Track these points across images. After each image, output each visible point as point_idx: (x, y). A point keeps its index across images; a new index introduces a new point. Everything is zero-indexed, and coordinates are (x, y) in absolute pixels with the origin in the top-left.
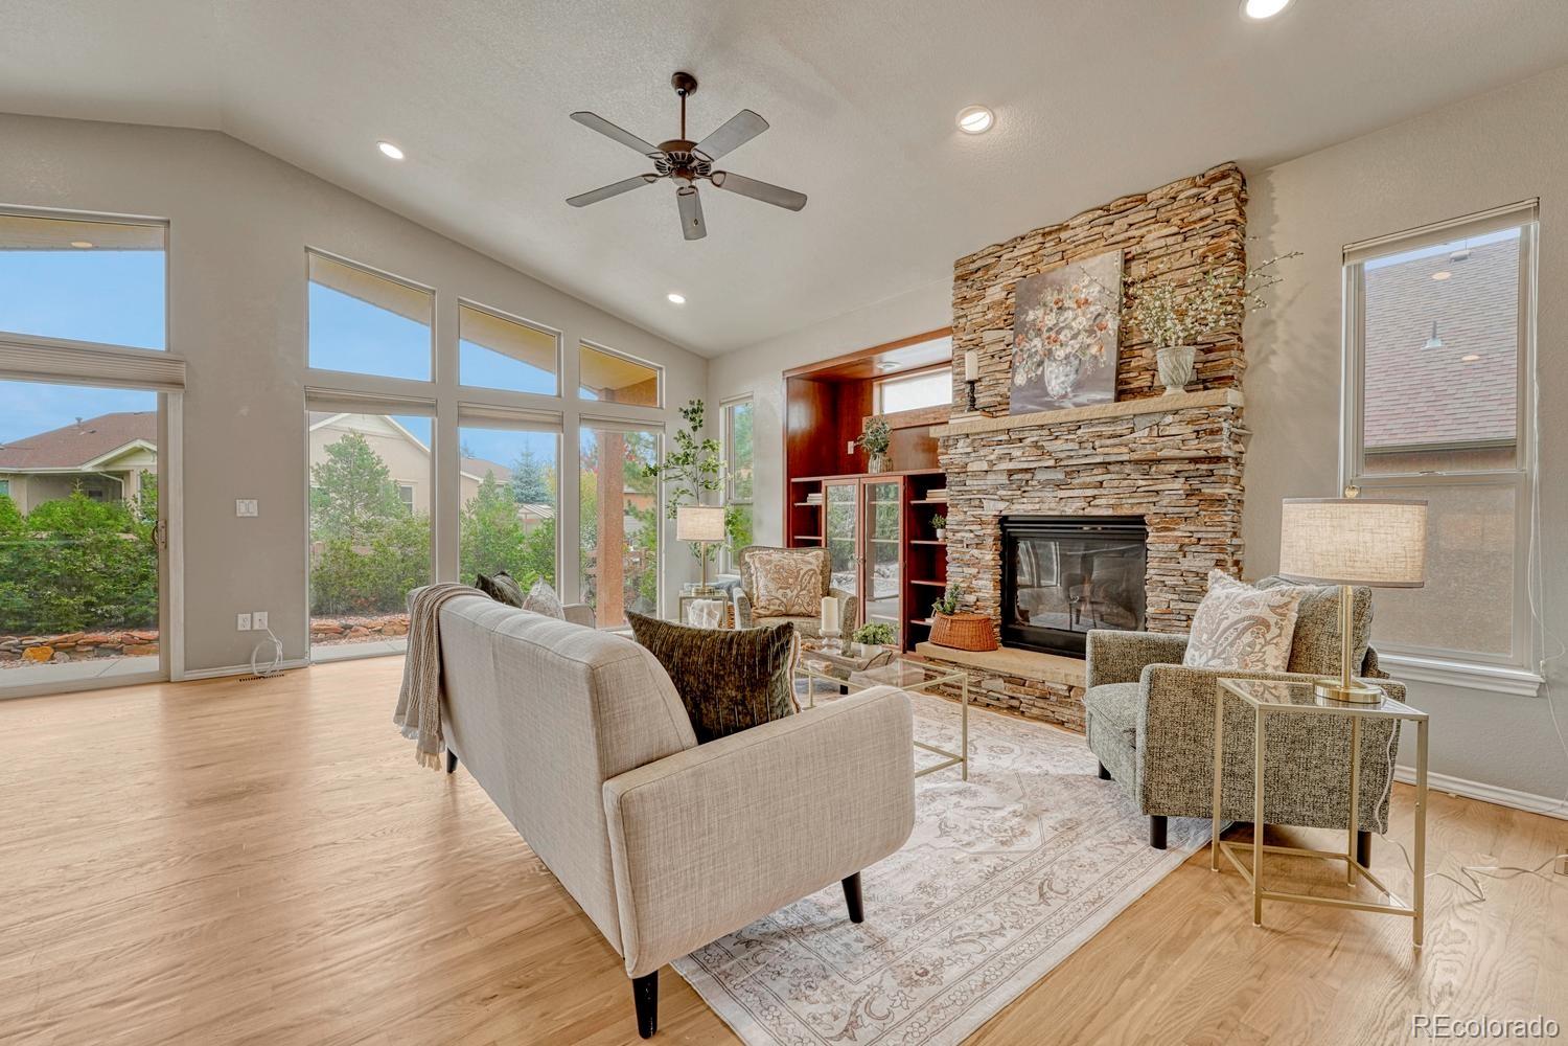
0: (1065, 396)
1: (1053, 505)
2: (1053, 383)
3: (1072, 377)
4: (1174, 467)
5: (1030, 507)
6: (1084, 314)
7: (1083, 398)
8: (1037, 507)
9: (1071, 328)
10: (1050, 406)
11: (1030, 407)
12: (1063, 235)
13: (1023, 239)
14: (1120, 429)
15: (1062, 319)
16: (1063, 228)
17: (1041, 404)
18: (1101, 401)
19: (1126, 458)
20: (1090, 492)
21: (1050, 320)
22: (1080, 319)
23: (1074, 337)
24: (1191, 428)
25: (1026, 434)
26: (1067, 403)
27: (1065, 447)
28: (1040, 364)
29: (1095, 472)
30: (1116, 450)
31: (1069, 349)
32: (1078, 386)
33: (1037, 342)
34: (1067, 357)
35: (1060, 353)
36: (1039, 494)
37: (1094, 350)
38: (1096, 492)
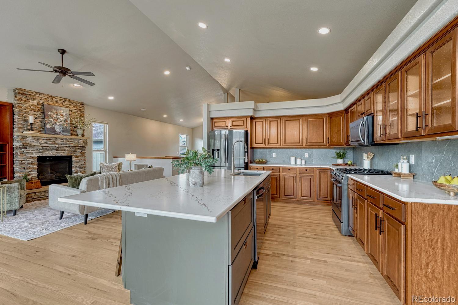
0: (60, 132)
1: (55, 154)
2: (57, 129)
3: (62, 129)
4: (78, 148)
5: (49, 154)
6: (63, 118)
7: (64, 134)
8: (50, 154)
9: (60, 119)
10: (57, 134)
11: (52, 133)
12: (54, 99)
13: (43, 94)
14: (72, 141)
15: (58, 117)
16: (54, 97)
17: (55, 133)
18: (68, 135)
19: (73, 146)
20: (63, 151)
21: (55, 116)
22: (62, 118)
23: (61, 121)
24: (83, 142)
25: (51, 139)
26: (61, 134)
27: (61, 142)
28: (53, 124)
29: (65, 147)
30: (71, 144)
31: (60, 124)
32: (63, 131)
33: (51, 119)
34: (60, 125)
35: (58, 124)
36: (51, 151)
37: (66, 125)
38: (64, 151)
